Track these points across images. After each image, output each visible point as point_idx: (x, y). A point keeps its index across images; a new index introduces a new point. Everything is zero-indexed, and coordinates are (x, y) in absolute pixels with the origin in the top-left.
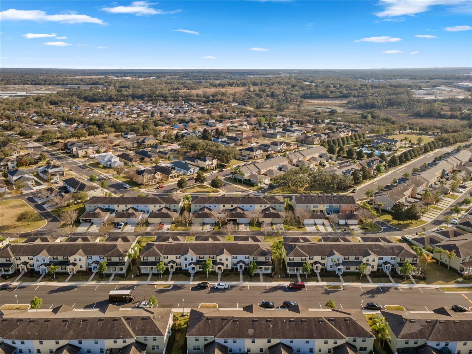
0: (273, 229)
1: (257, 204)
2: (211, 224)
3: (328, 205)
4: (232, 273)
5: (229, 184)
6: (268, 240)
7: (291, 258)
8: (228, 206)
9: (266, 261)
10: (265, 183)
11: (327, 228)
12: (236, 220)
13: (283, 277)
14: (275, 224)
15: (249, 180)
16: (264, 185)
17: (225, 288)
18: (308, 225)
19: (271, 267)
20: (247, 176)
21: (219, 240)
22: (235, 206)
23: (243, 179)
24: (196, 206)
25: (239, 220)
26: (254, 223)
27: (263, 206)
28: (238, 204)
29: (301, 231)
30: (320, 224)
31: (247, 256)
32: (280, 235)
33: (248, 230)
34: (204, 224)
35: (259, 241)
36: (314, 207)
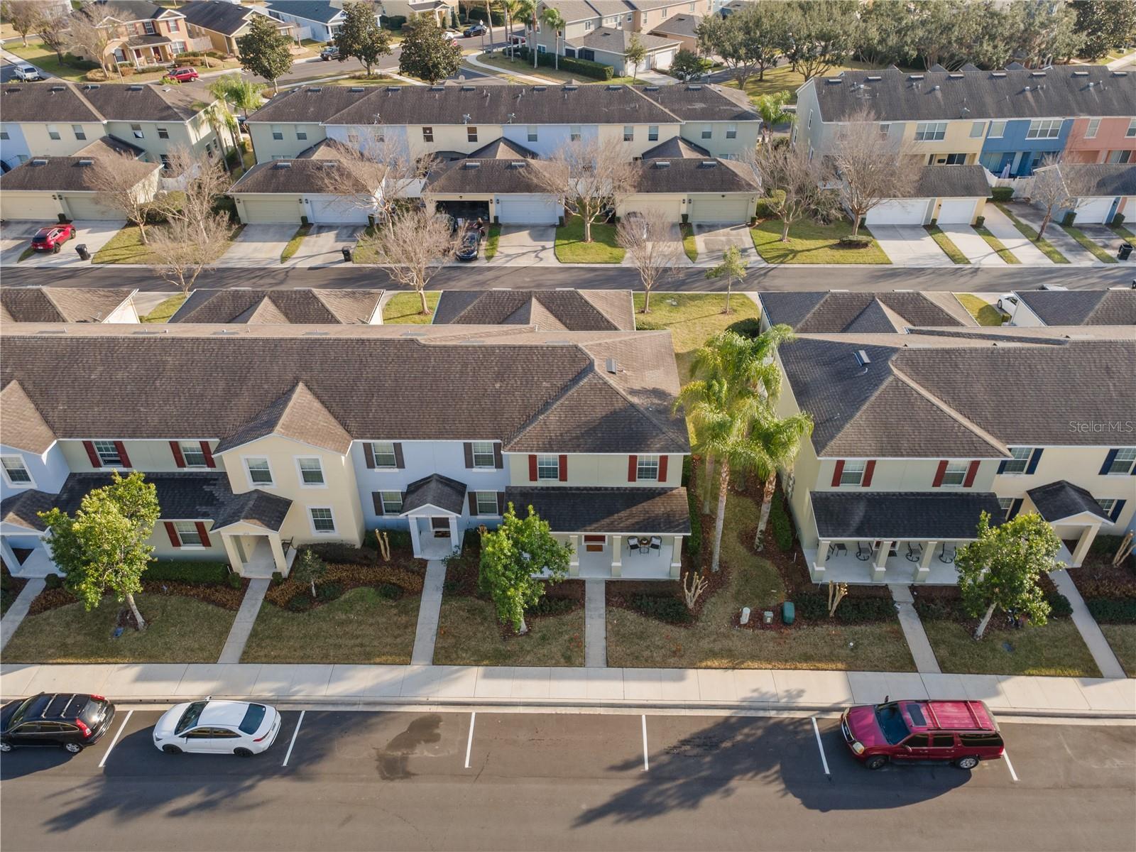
0: (692, 255)
1: (609, 120)
2: (346, 226)
3: (998, 125)
4: (364, 573)
5: (495, 73)
6: (658, 315)
7: (855, 464)
8: (451, 136)
9: (641, 483)
10: (659, 67)
11: (1006, 243)
12: (484, 206)
13: (781, 621)
14: (702, 228)
15: (587, 54)
16: (652, 75)
17: (242, 753)
18: (894, 231)
19: (679, 537)
20: (575, 35)
21: (328, 318)
22: (487, 133)
23: (559, 51)
24: (278, 137)
25: (502, 205)
26: (583, 224)
27: (641, 132)
28: (505, 121)
29: (853, 262)
30: (957, 228)
31: (484, 445)
32: (736, 285)
33: (549, 260)
34: (306, 227)
35: (599, 323)
36: (920, 136)
